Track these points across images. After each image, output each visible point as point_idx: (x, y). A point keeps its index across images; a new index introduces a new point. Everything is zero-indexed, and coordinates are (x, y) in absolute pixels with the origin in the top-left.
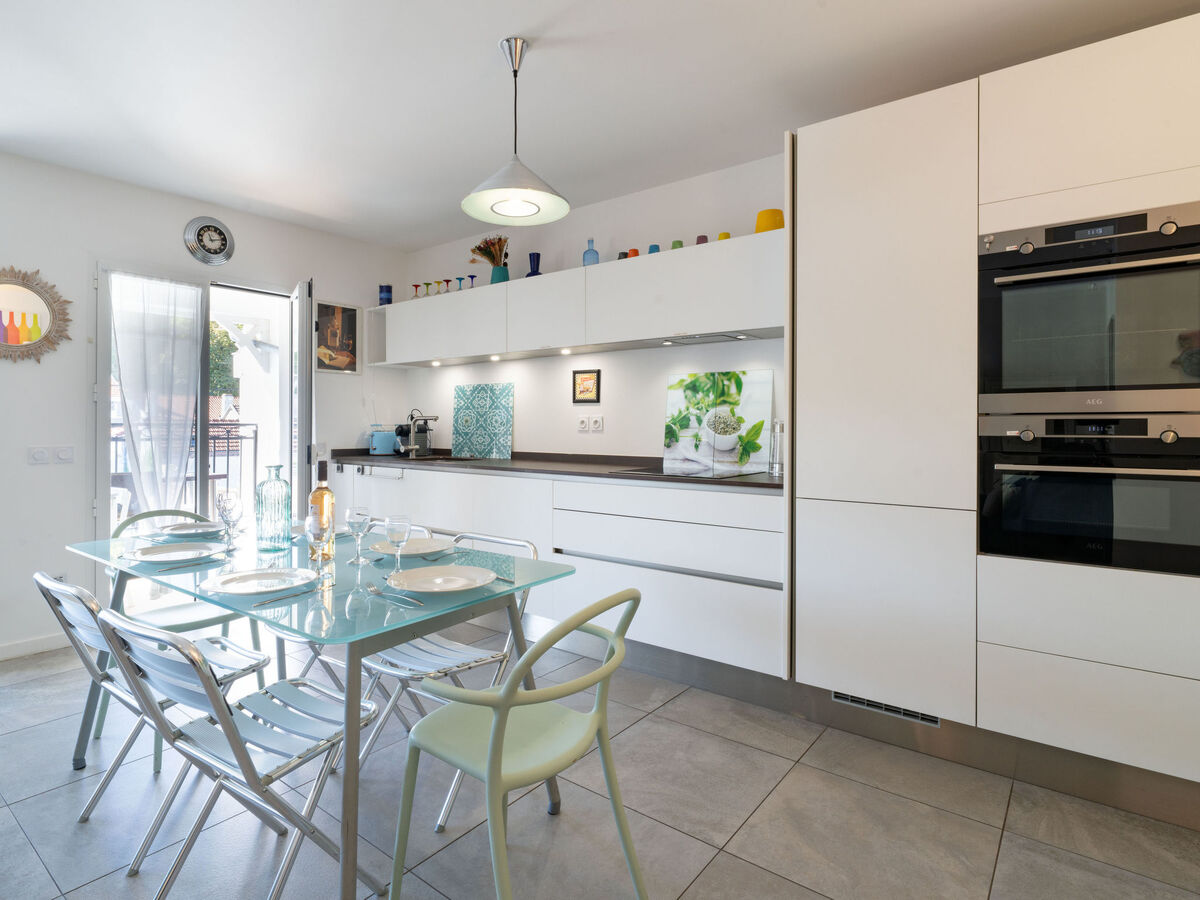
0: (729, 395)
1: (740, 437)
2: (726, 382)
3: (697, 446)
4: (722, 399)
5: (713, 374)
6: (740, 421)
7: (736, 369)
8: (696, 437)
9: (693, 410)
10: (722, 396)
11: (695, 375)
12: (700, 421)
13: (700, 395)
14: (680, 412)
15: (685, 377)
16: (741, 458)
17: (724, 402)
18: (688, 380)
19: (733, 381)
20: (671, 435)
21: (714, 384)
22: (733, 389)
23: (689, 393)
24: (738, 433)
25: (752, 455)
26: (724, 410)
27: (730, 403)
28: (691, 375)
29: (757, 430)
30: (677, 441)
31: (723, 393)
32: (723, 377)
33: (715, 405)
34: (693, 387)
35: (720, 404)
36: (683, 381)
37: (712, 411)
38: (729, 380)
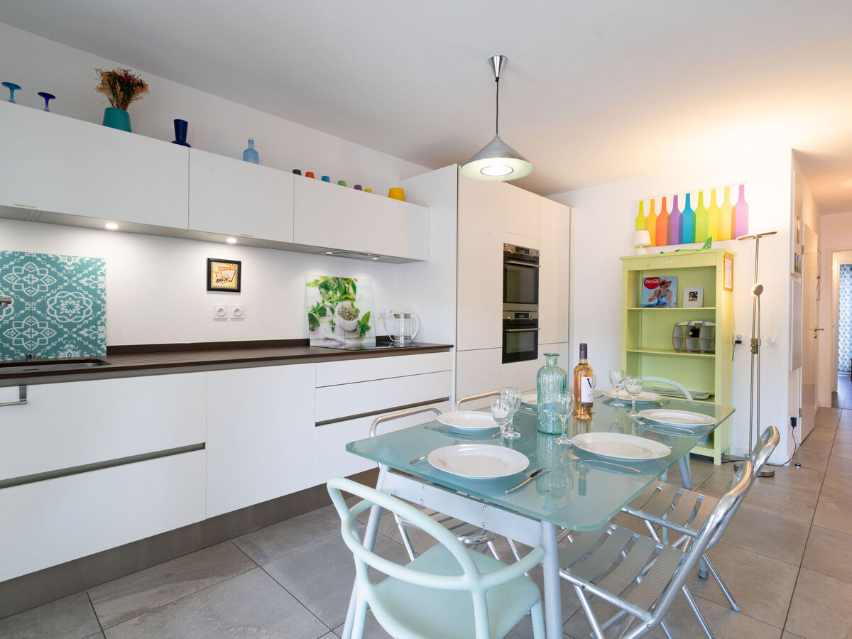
0: (349, 294)
1: (358, 322)
2: (347, 285)
3: (333, 329)
4: (345, 296)
5: (338, 279)
6: (357, 311)
7: (352, 277)
8: (333, 323)
9: (327, 303)
10: (345, 295)
11: (326, 278)
12: (333, 311)
13: (331, 293)
14: (318, 304)
15: (319, 278)
16: (361, 336)
17: (347, 299)
18: (321, 281)
19: (350, 284)
20: (313, 322)
21: (339, 286)
22: (351, 290)
23: (323, 290)
24: (357, 319)
25: (366, 333)
26: (347, 304)
27: (351, 299)
28: (322, 277)
29: (367, 317)
30: (319, 325)
31: (345, 292)
32: (344, 282)
33: (341, 300)
34: (325, 286)
35: (344, 300)
36: (317, 281)
37: (340, 304)
38: (348, 284)
